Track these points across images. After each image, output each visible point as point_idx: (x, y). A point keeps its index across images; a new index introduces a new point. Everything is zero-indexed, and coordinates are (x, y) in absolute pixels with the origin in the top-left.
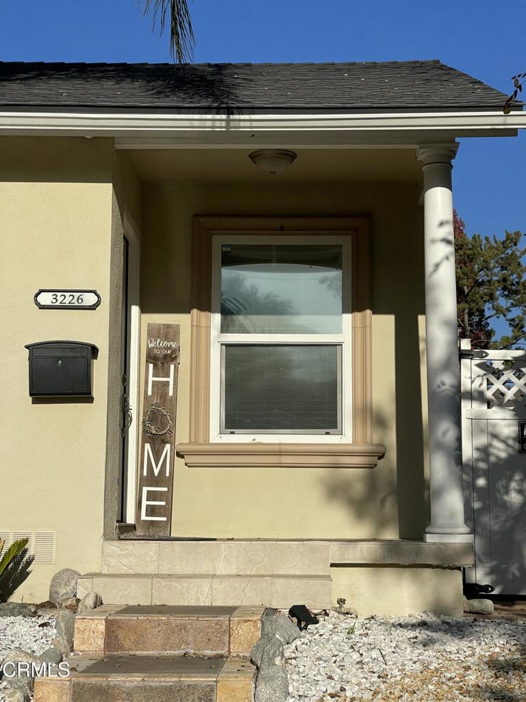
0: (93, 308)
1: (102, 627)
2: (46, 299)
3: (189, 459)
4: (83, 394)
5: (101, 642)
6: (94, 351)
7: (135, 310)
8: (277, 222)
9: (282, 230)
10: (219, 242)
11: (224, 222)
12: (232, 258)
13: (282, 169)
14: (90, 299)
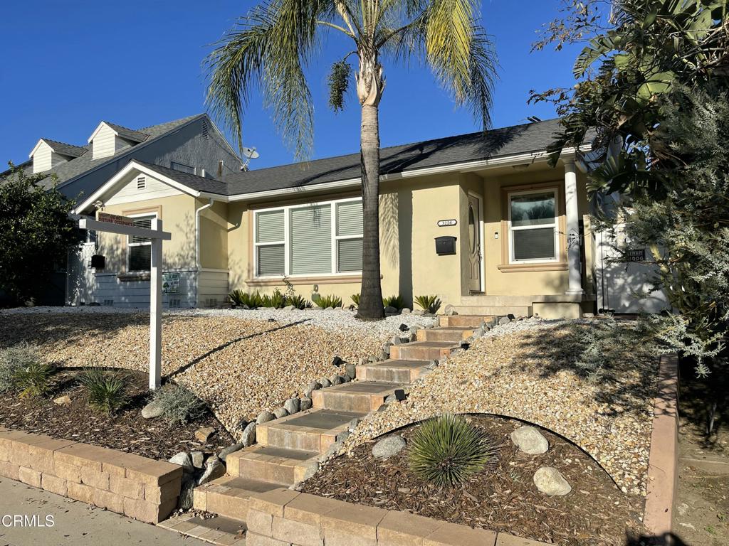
0: (455, 225)
1: (447, 319)
2: (441, 223)
3: (502, 270)
4: (452, 252)
5: (447, 323)
6: (456, 239)
7: (482, 222)
8: (530, 186)
9: (532, 188)
10: (510, 195)
11: (511, 188)
12: (516, 199)
13: (524, 169)
14: (454, 222)
